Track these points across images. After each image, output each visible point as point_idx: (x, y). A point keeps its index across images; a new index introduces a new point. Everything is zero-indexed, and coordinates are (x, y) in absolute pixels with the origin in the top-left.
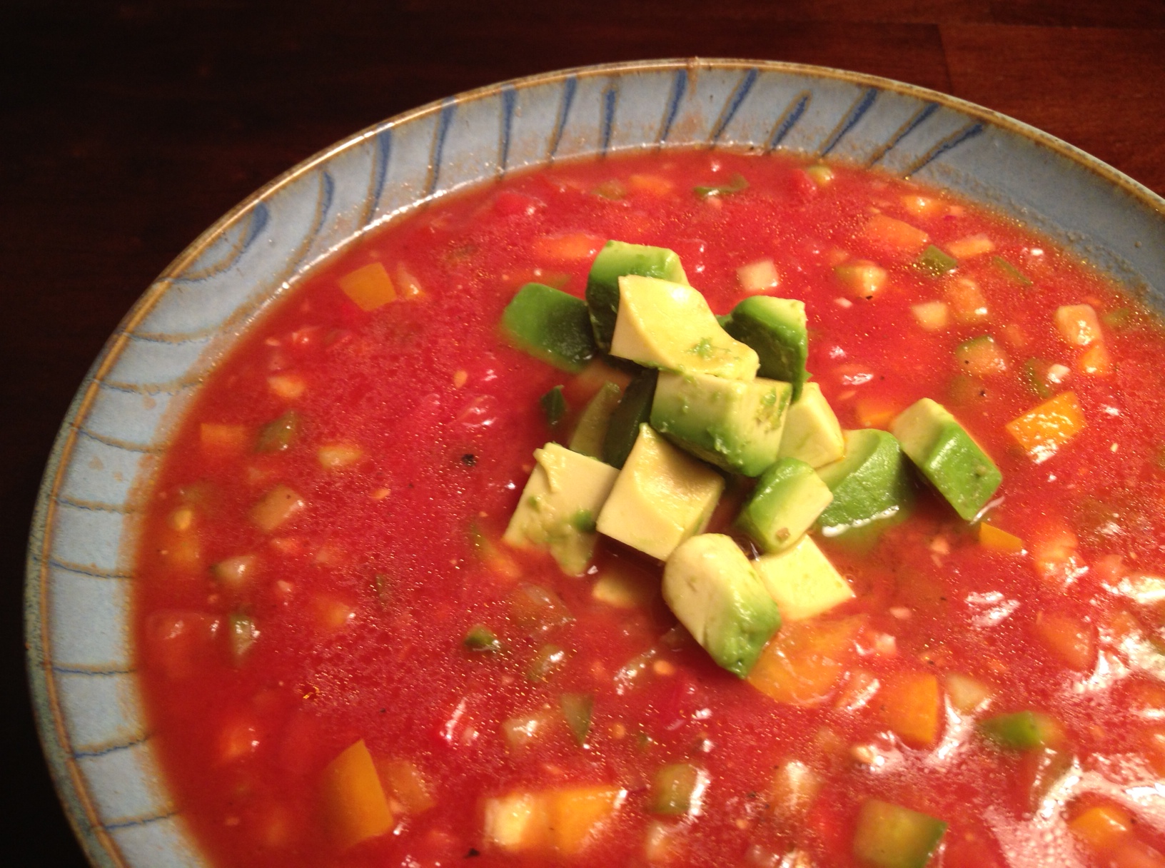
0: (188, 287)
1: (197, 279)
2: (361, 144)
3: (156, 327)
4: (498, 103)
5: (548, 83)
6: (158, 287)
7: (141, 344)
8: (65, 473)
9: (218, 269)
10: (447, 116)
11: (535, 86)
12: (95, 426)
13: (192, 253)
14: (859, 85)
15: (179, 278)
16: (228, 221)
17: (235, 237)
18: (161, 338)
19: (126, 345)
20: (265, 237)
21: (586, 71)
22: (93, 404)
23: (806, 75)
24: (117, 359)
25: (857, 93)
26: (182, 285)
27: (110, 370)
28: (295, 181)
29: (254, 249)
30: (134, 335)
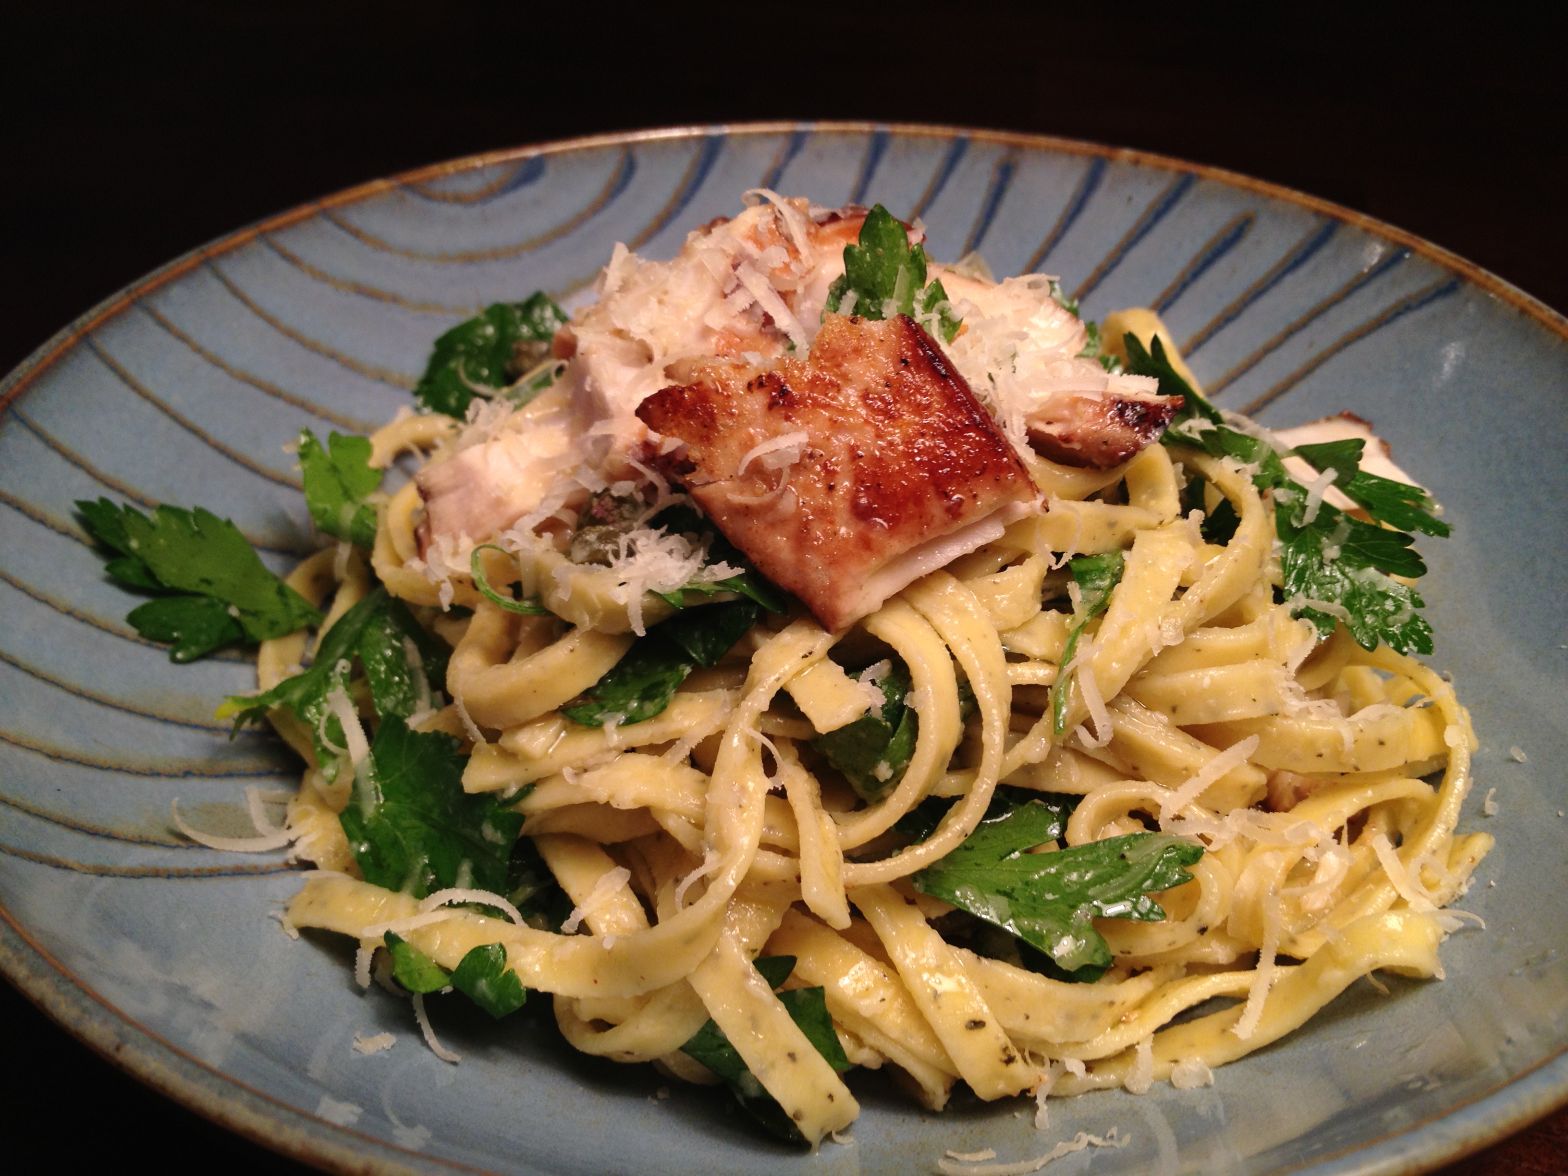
0: (415, 201)
1: (428, 197)
2: (684, 140)
3: (355, 219)
4: (864, 143)
5: (933, 137)
6: (380, 185)
7: (327, 226)
8: (163, 286)
9: (459, 199)
10: (797, 142)
11: (916, 136)
12: (226, 267)
13: (435, 169)
14: (1318, 213)
15: (408, 186)
16: (493, 158)
17: (494, 177)
18: (357, 233)
19: (310, 217)
20: (528, 192)
21: (982, 135)
22: (238, 247)
23: (1255, 192)
24: (293, 224)
25: (1313, 223)
26: (409, 196)
27: (278, 229)
28: (590, 149)
29: (512, 198)
30: (326, 214)
